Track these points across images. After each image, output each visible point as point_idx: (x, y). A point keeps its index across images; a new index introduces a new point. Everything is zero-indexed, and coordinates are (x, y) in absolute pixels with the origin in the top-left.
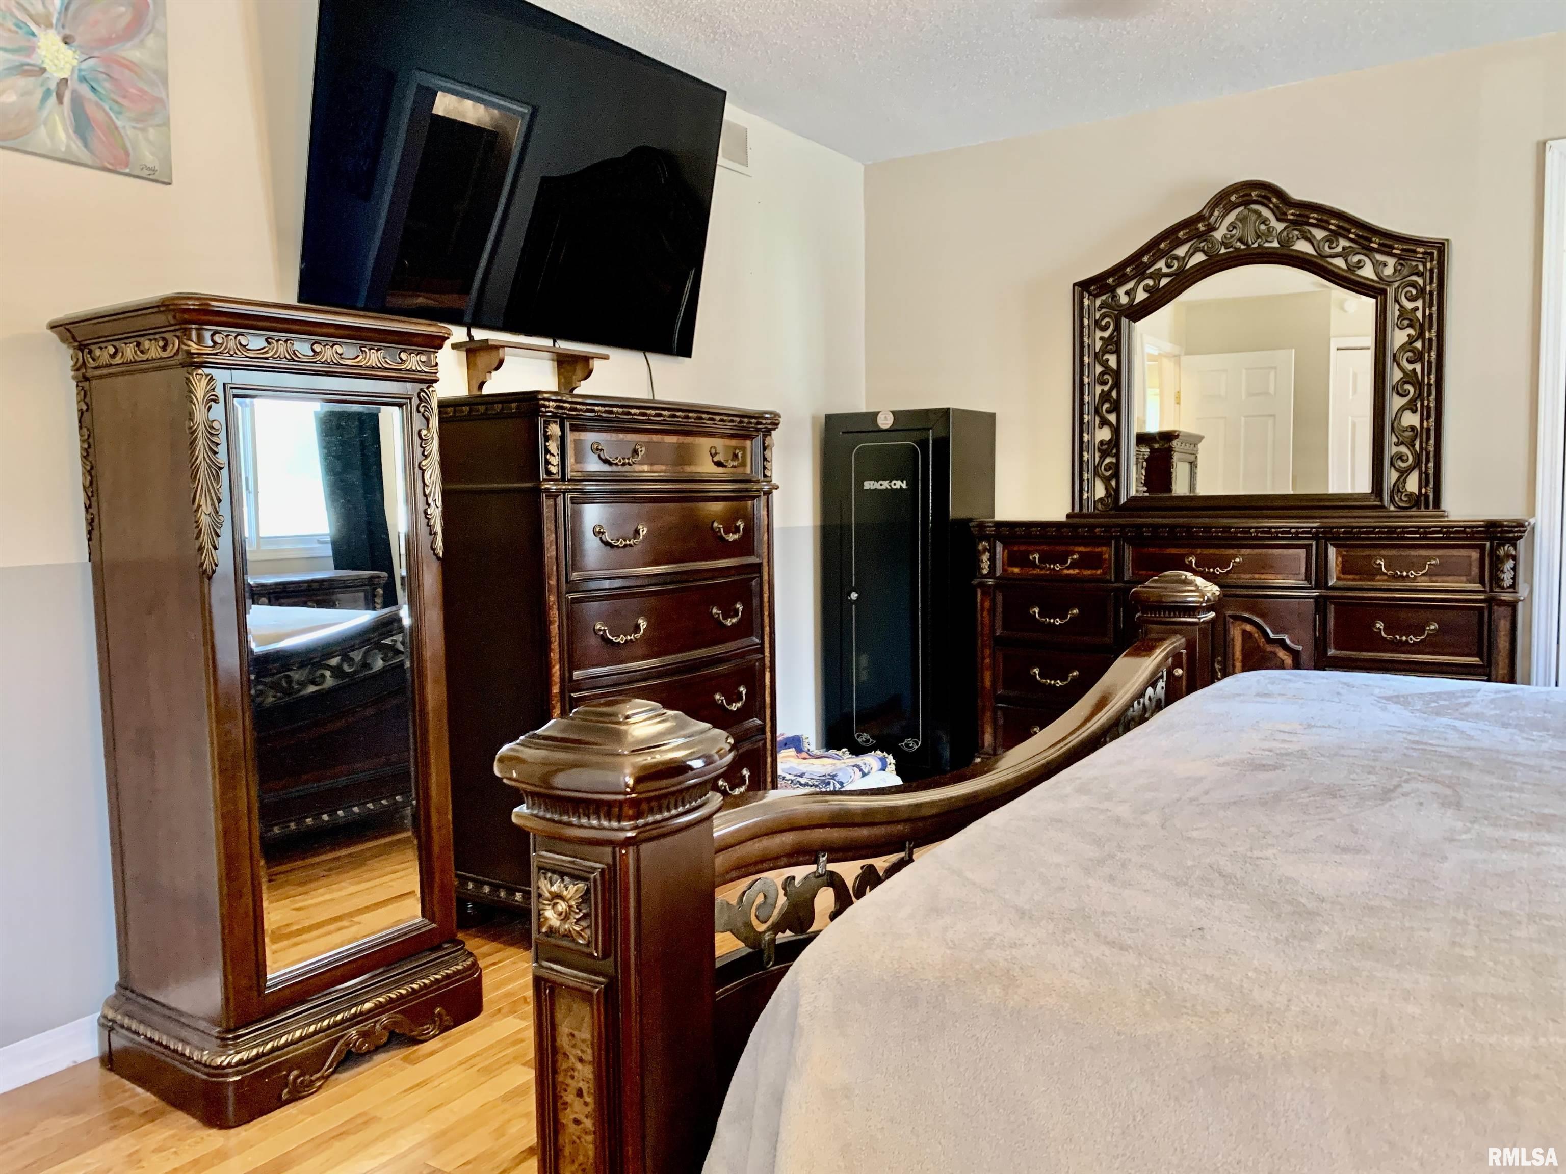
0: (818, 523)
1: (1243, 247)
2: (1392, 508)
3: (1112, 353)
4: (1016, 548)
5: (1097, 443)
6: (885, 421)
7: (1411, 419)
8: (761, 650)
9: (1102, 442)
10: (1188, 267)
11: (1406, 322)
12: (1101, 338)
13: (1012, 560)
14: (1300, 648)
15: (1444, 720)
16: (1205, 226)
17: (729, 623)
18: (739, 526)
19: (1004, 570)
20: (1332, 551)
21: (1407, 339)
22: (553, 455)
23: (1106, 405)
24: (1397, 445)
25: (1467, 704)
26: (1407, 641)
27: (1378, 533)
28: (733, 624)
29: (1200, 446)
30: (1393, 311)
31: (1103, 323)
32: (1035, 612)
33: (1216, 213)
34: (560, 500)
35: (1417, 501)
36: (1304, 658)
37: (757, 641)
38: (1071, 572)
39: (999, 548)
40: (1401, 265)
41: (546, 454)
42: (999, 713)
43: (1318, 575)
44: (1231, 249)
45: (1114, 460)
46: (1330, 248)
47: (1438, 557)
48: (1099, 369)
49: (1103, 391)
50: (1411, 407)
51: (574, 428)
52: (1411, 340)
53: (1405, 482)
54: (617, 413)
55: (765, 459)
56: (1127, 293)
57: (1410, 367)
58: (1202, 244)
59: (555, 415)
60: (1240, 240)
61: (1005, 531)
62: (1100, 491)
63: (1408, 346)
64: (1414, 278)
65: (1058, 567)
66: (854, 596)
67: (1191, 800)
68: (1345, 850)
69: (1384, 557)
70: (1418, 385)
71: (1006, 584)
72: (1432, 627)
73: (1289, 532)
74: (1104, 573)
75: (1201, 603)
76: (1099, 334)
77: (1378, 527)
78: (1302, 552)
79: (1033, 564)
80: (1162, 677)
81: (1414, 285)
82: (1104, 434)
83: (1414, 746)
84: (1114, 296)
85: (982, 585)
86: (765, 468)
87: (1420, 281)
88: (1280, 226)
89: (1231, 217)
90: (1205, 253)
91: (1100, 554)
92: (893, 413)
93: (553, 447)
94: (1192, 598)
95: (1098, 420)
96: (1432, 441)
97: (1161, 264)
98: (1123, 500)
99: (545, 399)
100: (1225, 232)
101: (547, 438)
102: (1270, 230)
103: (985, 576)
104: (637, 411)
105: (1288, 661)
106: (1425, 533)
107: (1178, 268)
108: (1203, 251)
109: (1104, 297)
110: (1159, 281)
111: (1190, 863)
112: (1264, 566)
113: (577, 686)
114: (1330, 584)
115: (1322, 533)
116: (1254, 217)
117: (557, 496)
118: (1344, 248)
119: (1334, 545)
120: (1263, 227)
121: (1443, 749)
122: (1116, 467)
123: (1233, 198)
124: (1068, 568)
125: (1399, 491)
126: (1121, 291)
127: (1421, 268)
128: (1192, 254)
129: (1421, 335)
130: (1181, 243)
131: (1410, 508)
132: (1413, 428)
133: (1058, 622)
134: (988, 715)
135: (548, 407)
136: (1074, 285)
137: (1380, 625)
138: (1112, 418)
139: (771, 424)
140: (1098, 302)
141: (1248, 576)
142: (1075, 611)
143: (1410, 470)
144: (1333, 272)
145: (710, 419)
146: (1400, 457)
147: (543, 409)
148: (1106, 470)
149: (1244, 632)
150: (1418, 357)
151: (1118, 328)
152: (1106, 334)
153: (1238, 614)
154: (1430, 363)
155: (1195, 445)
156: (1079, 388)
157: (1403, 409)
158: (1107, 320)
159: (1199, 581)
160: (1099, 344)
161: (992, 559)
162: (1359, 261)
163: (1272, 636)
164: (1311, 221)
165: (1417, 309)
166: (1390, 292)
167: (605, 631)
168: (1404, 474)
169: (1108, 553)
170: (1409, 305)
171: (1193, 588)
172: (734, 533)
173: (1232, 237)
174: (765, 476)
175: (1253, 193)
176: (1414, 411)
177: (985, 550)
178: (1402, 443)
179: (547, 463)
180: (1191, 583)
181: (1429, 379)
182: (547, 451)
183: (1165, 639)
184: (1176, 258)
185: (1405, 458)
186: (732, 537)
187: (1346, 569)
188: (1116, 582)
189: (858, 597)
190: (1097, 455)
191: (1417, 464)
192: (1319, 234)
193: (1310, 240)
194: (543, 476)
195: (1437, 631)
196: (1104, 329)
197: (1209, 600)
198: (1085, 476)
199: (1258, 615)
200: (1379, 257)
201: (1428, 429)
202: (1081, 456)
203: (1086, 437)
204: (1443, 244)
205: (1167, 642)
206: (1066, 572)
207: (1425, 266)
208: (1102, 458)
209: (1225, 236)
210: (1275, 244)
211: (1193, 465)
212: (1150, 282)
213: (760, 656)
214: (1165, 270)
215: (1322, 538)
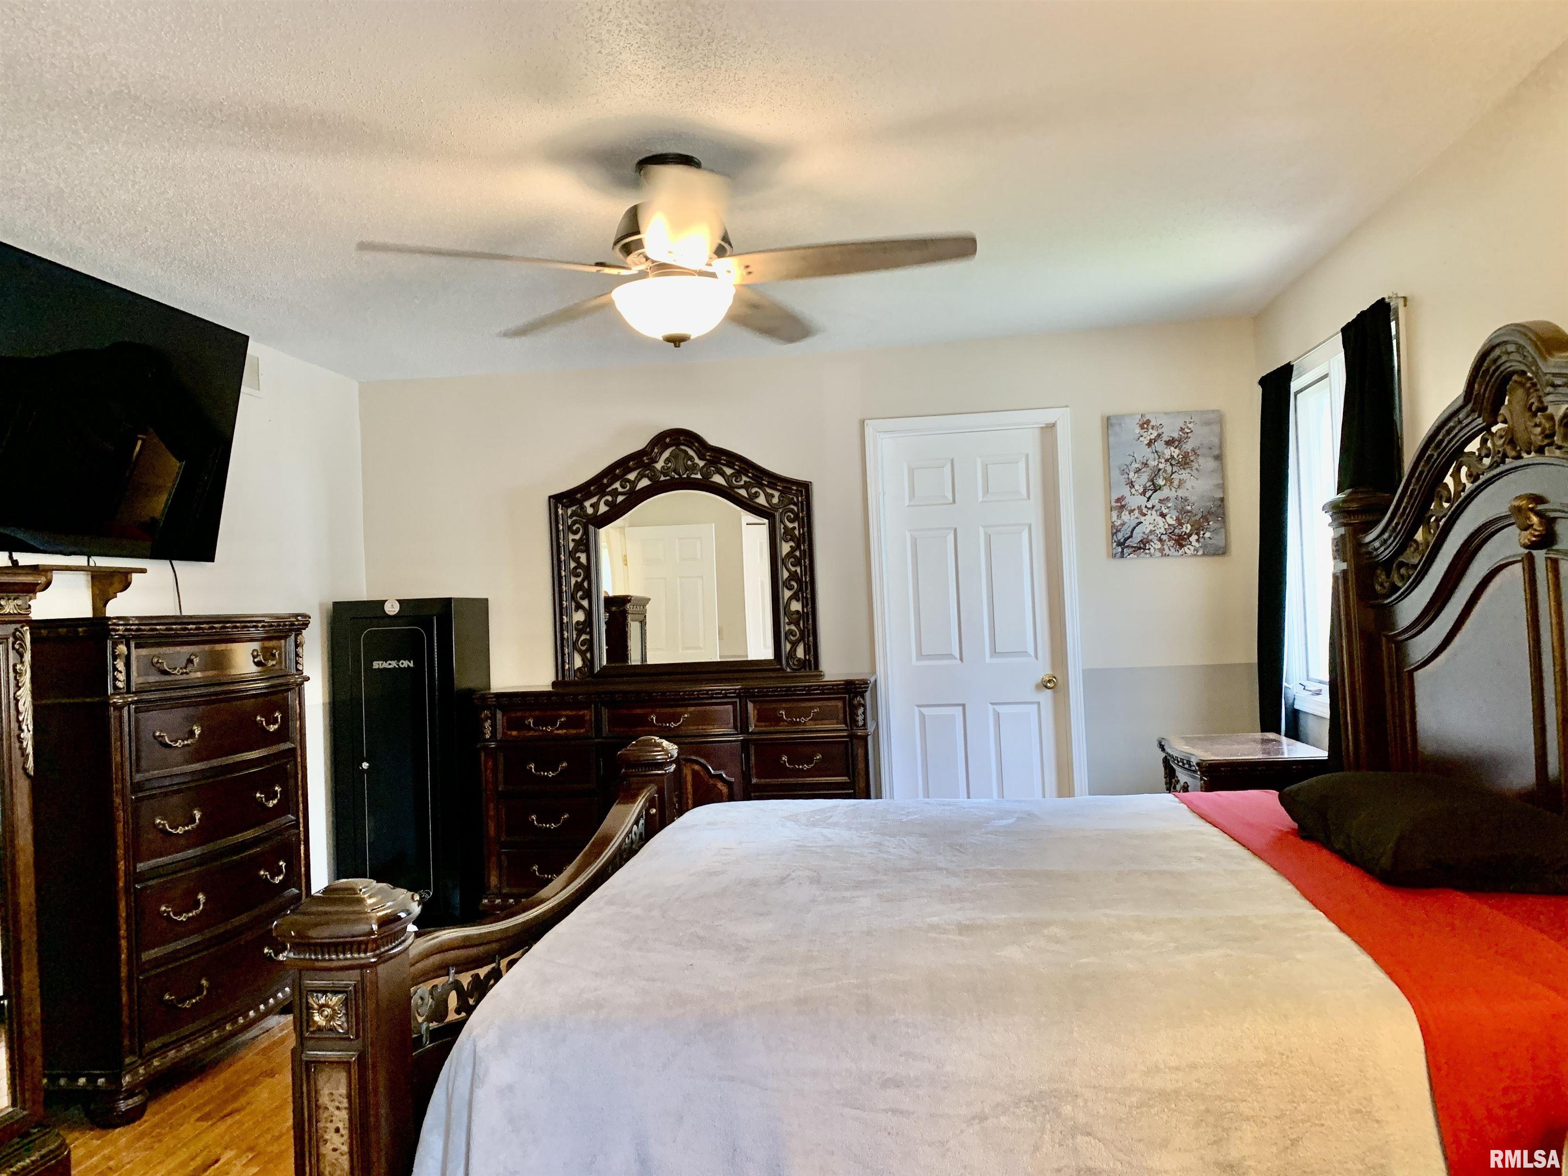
0: (327, 701)
1: (676, 476)
2: (789, 670)
3: (582, 552)
4: (513, 715)
5: (574, 622)
6: (392, 608)
7: (796, 606)
8: (297, 826)
9: (578, 623)
10: (637, 489)
11: (789, 537)
12: (573, 540)
13: (511, 724)
14: (733, 780)
15: (817, 829)
16: (648, 459)
17: (271, 805)
18: (277, 717)
19: (504, 734)
20: (750, 706)
21: (789, 549)
22: (121, 672)
23: (580, 593)
24: (789, 624)
25: (831, 816)
26: (802, 769)
27: (780, 691)
28: (274, 806)
29: (648, 607)
30: (780, 530)
31: (574, 528)
32: (531, 768)
33: (656, 450)
34: (125, 712)
35: (803, 664)
36: (736, 788)
37: (293, 818)
38: (560, 732)
39: (499, 715)
40: (783, 497)
41: (114, 672)
42: (503, 857)
43: (741, 724)
44: (668, 478)
45: (588, 637)
46: (736, 481)
47: (819, 707)
48: (573, 565)
49: (577, 581)
50: (795, 597)
51: (137, 646)
52: (793, 549)
53: (795, 651)
54: (176, 629)
55: (297, 655)
56: (592, 505)
57: (793, 569)
58: (647, 472)
59: (122, 636)
60: (675, 471)
61: (504, 700)
62: (578, 662)
63: (790, 554)
64: (792, 506)
65: (549, 729)
66: (365, 765)
67: (677, 899)
68: (761, 915)
69: (784, 709)
70: (799, 581)
71: (505, 745)
72: (818, 757)
73: (721, 693)
74: (587, 731)
75: (666, 759)
76: (571, 537)
77: (780, 687)
78: (730, 707)
79: (528, 728)
80: (642, 816)
81: (792, 511)
82: (579, 616)
83: (799, 849)
84: (583, 508)
85: (486, 748)
86: (297, 663)
87: (796, 509)
88: (701, 463)
89: (666, 454)
90: (650, 479)
91: (584, 716)
92: (399, 601)
93: (120, 665)
94: (660, 756)
95: (573, 604)
96: (810, 622)
97: (617, 485)
98: (597, 669)
99: (115, 624)
100: (663, 464)
101: (115, 658)
102: (695, 465)
103: (488, 740)
104: (194, 627)
105: (725, 790)
106: (809, 690)
107: (630, 489)
108: (647, 477)
109: (574, 508)
110: (616, 498)
111: (681, 934)
112: (706, 719)
113: (141, 877)
114: (750, 730)
115: (743, 693)
116: (683, 455)
117: (123, 708)
118: (745, 482)
119: (751, 702)
120: (689, 463)
121: (814, 849)
122: (590, 643)
123: (668, 440)
124: (557, 729)
125: (792, 658)
126: (587, 504)
127: (795, 499)
128: (640, 480)
129: (798, 547)
130: (631, 470)
131: (801, 669)
132: (798, 612)
133: (551, 774)
134: (494, 859)
135: (118, 630)
136: (550, 497)
137: (785, 758)
138: (585, 603)
139: (303, 624)
140: (569, 512)
141: (695, 727)
142: (564, 764)
143: (798, 642)
144: (738, 498)
145: (254, 627)
146: (791, 632)
147: (113, 633)
148: (582, 645)
149: (694, 771)
150: (797, 563)
151: (586, 533)
152: (577, 537)
153: (689, 757)
154: (805, 565)
155: (644, 606)
156: (557, 580)
157: (790, 599)
158: (577, 526)
159: (665, 743)
160: (572, 545)
161: (494, 726)
162: (756, 492)
163: (712, 772)
164: (723, 462)
165: (794, 528)
166: (777, 515)
167: (164, 825)
168: (794, 645)
169: (588, 714)
170: (790, 525)
171: (660, 749)
172: (274, 724)
173: (669, 468)
174: (297, 670)
175: (682, 438)
176: (798, 601)
177: (487, 718)
178: (792, 623)
179: (115, 679)
180: (659, 745)
181: (806, 578)
182: (115, 669)
183: (644, 788)
184: (629, 481)
185: (794, 633)
186: (272, 728)
187: (760, 718)
188: (596, 738)
189: (369, 767)
190: (575, 633)
191: (802, 639)
192: (729, 471)
193: (723, 474)
194: (110, 690)
195: (821, 760)
196: (576, 532)
197: (672, 757)
198: (566, 651)
199: (702, 757)
200: (769, 491)
201: (807, 613)
202: (562, 635)
203: (565, 619)
204: (808, 485)
205: (645, 791)
206: (556, 732)
207: (798, 499)
208: (579, 636)
209: (663, 467)
210: (699, 476)
211: (643, 623)
212: (609, 498)
213: (297, 831)
214: (620, 490)
215: (743, 696)
